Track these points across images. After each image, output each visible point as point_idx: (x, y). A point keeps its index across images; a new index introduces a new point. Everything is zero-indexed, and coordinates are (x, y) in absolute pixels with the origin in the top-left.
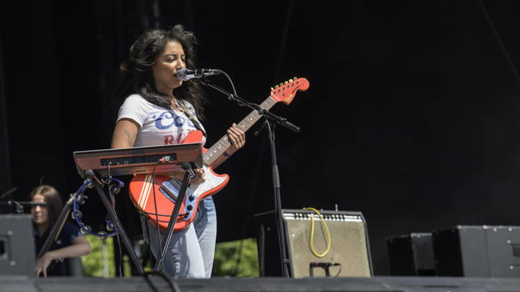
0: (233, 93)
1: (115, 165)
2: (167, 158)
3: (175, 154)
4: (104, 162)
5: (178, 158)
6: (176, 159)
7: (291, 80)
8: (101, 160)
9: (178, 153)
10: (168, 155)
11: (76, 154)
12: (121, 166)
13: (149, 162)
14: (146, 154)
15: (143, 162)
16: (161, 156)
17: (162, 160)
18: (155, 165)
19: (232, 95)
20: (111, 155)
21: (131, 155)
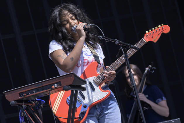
0: (102, 35)
1: (28, 95)
2: (56, 85)
3: (60, 82)
4: (21, 94)
5: (62, 83)
6: (61, 85)
7: (160, 26)
8: (19, 94)
9: (61, 81)
10: (56, 83)
11: (5, 93)
12: (31, 95)
13: (46, 89)
14: (44, 85)
15: (43, 90)
16: (53, 84)
17: (53, 87)
18: (49, 91)
19: (101, 37)
20: (24, 90)
21: (35, 88)
